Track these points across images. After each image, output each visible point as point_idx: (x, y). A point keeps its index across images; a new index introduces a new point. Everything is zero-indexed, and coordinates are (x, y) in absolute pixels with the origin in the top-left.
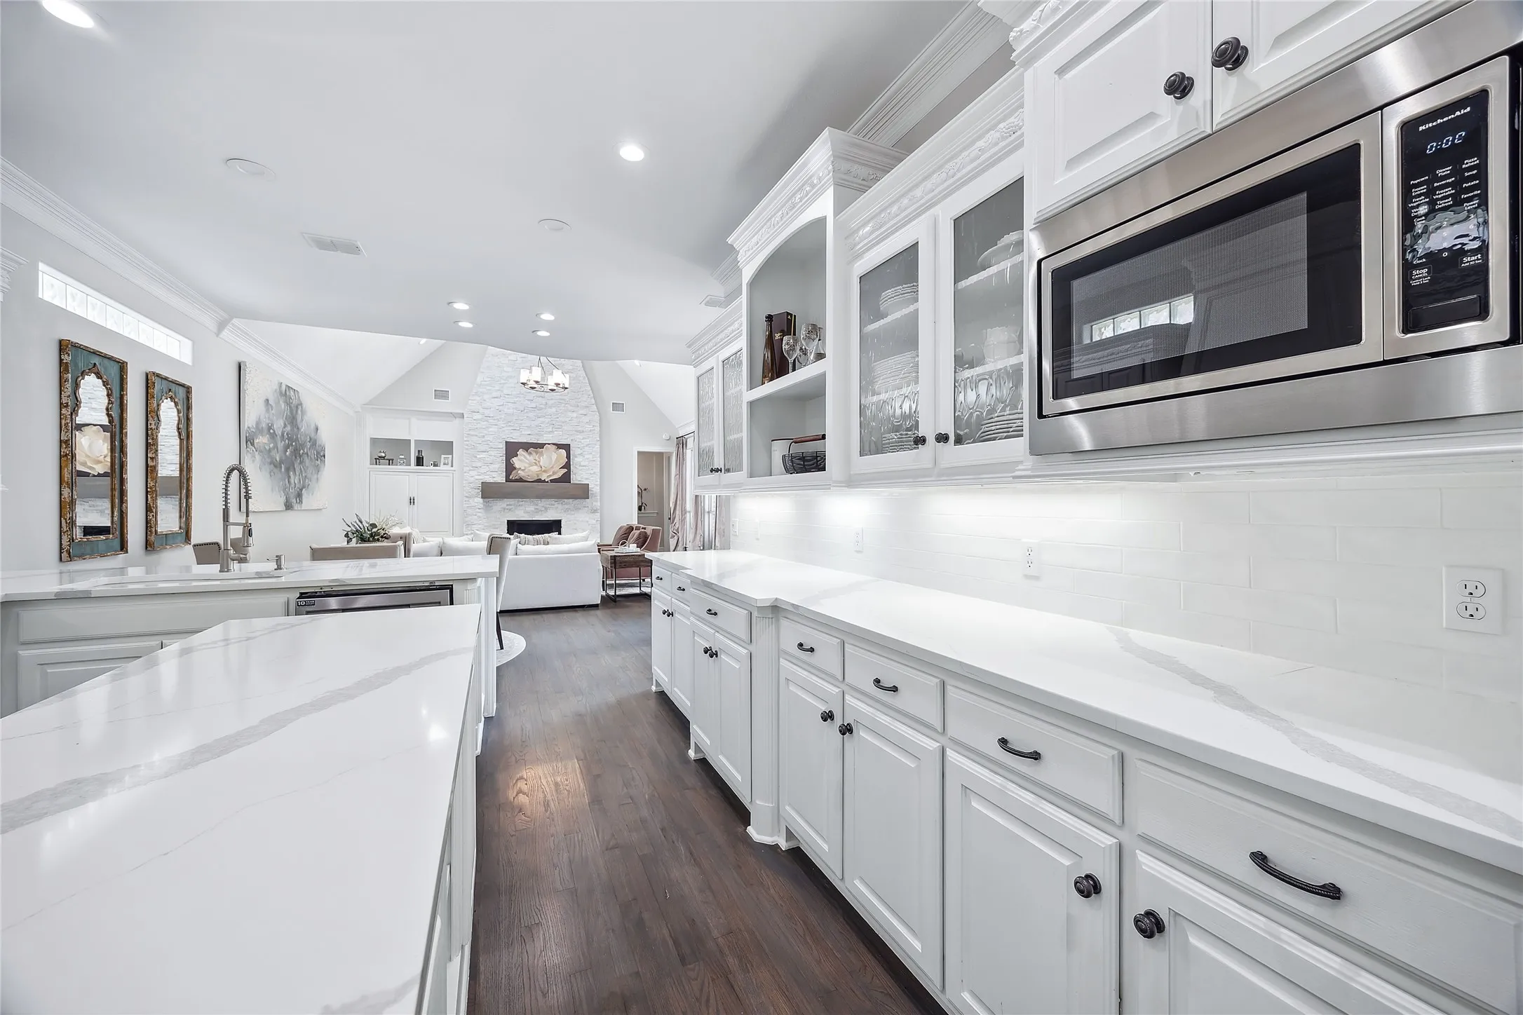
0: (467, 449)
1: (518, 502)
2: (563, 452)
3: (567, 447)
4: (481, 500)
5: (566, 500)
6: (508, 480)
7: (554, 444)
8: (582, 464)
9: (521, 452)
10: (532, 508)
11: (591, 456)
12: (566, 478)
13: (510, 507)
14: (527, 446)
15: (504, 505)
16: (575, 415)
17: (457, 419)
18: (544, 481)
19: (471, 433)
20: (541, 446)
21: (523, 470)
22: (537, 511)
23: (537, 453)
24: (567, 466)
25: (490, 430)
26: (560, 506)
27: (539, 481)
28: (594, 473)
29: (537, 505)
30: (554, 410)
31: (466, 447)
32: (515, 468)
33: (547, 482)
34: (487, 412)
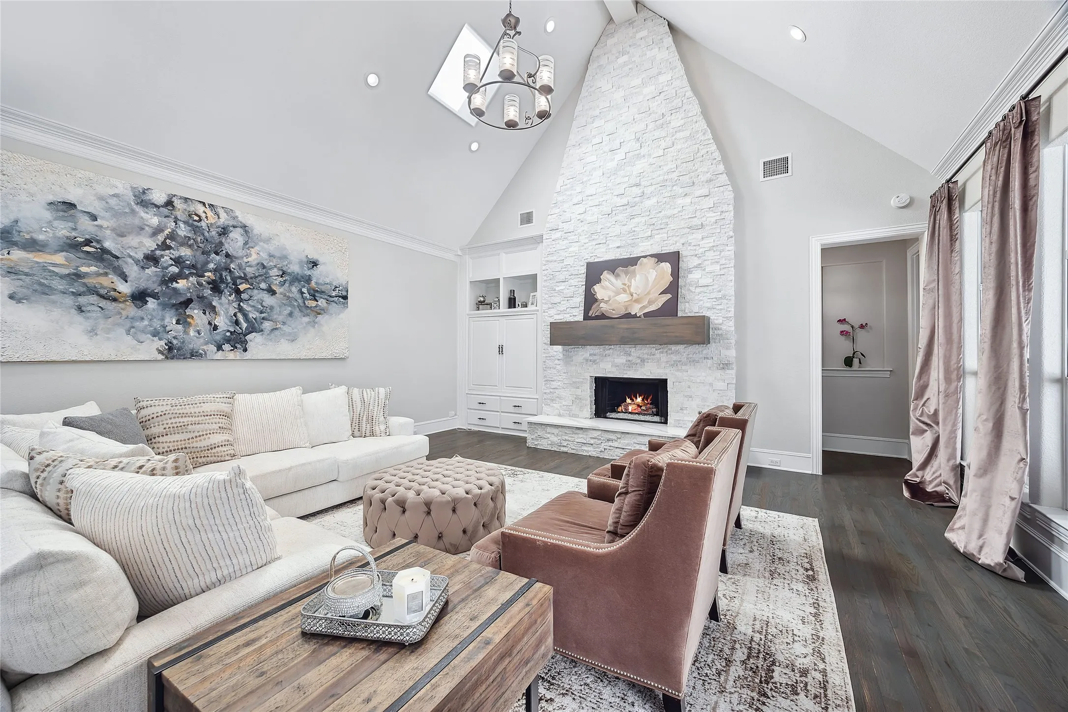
0: (546, 281)
1: (604, 349)
2: (667, 267)
3: (674, 259)
5: (672, 347)
6: (587, 317)
7: (652, 256)
8: (702, 282)
9: (606, 276)
10: (621, 360)
11: (717, 267)
12: (670, 309)
13: (597, 358)
14: (613, 266)
15: (587, 355)
16: (688, 200)
17: (536, 244)
18: (635, 316)
19: (550, 258)
20: (633, 262)
21: (607, 302)
22: (630, 365)
23: (626, 273)
24: (673, 288)
25: (571, 250)
26: (664, 358)
27: (628, 316)
28: (724, 297)
29: (630, 355)
30: (653, 201)
32: (597, 300)
33: (640, 317)
34: (566, 227)
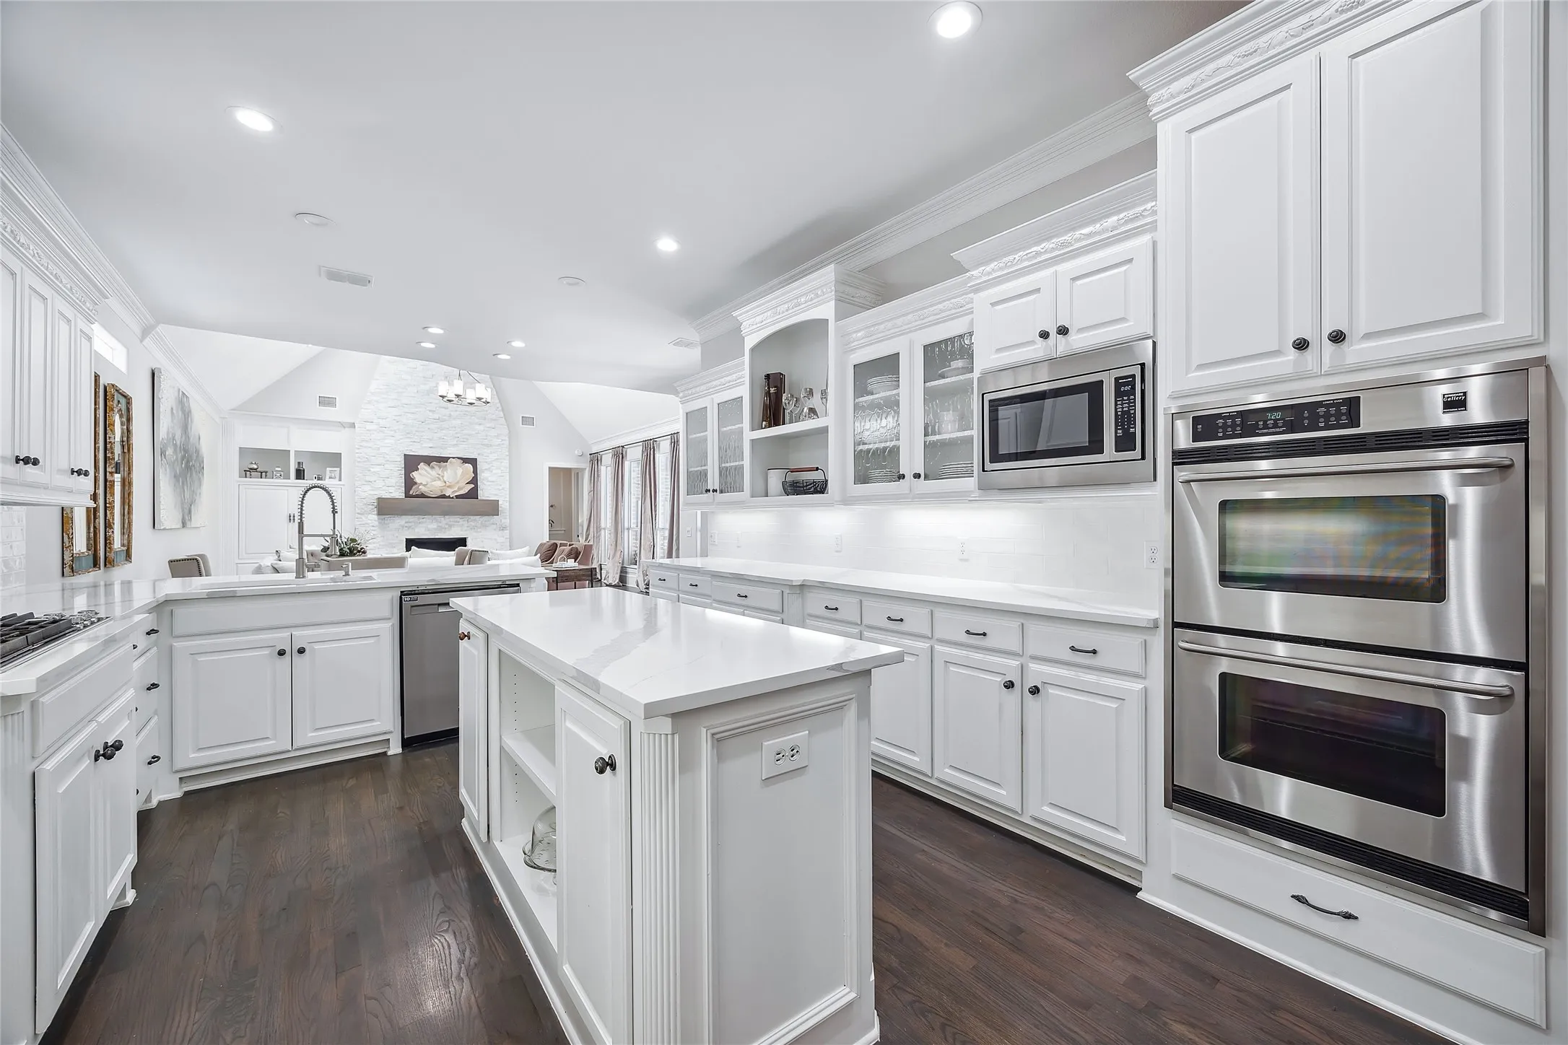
0: (359, 462)
1: (419, 519)
2: (469, 467)
3: (473, 462)
4: (376, 517)
5: (472, 517)
6: (407, 495)
7: (458, 458)
8: (492, 479)
9: (422, 466)
10: (434, 526)
11: (499, 471)
12: (473, 494)
13: (410, 524)
14: (428, 460)
15: (404, 523)
16: (481, 428)
17: (346, 429)
18: (449, 497)
20: (445, 460)
21: (425, 485)
22: (440, 529)
23: (440, 467)
24: (474, 481)
25: (386, 441)
26: (465, 524)
27: (443, 496)
28: (504, 489)
29: (440, 523)
30: (459, 422)
31: (359, 460)
32: (416, 483)
33: (452, 498)
34: (382, 422)
